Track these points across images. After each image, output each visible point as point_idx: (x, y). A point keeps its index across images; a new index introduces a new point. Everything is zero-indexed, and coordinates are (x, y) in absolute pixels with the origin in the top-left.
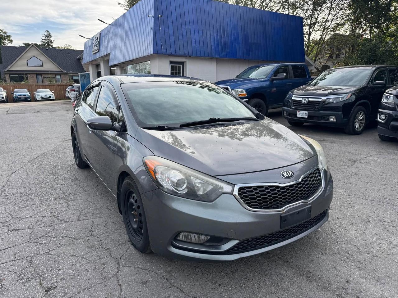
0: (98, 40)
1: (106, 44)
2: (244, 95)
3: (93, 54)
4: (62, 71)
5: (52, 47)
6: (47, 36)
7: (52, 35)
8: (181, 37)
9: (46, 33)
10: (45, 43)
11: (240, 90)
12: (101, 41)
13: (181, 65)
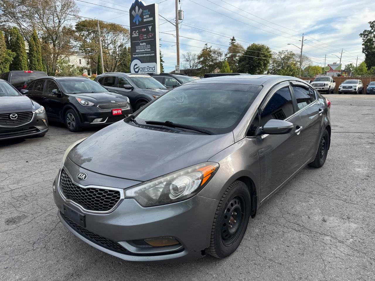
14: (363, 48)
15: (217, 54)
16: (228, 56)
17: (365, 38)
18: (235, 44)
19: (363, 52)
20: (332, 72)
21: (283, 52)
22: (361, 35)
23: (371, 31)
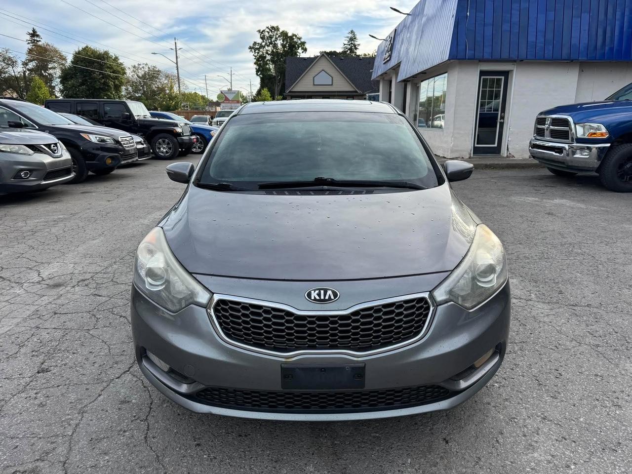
0: (392, 42)
1: (399, 46)
2: (602, 134)
3: (384, 64)
4: (356, 92)
5: (355, 54)
6: (351, 39)
7: (357, 37)
8: (506, 27)
9: (350, 35)
10: (347, 50)
11: (595, 125)
12: (395, 42)
13: (503, 78)
14: (256, 68)
15: (4, 60)
16: (31, 65)
17: (256, 54)
18: (40, 43)
19: (257, 74)
20: (229, 103)
21: (141, 67)
22: (250, 48)
23: (261, 44)
